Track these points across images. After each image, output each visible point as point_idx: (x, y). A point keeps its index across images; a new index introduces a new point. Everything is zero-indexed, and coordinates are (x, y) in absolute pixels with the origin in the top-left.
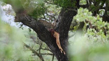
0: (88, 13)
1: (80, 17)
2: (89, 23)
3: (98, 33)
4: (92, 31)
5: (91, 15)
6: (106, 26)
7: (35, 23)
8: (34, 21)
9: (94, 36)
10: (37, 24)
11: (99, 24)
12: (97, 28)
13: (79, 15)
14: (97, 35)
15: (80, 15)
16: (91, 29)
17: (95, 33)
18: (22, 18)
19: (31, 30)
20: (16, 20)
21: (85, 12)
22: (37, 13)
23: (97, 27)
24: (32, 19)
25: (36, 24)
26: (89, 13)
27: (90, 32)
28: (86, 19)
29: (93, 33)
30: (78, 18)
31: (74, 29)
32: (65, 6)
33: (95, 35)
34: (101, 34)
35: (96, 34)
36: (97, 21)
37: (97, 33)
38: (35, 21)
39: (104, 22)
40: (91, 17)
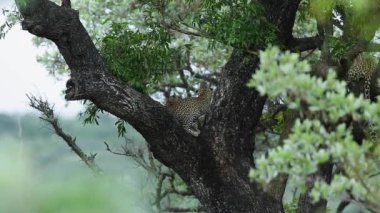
0: (295, 66)
1: (268, 80)
2: (298, 100)
3: (333, 134)
4: (312, 128)
5: (306, 73)
6: (360, 111)
7: (137, 103)
8: (133, 94)
9: (317, 144)
10: (146, 107)
11: (333, 105)
12: (329, 118)
13: (266, 71)
14: (327, 143)
15: (268, 74)
16: (308, 123)
17: (322, 136)
18: (91, 87)
19: (124, 129)
20: (71, 93)
21: (287, 61)
22: (147, 67)
23: (327, 113)
24: (128, 91)
25: (142, 107)
26: (301, 64)
27: (304, 131)
28: (291, 86)
29: (313, 135)
30: (261, 84)
31: (277, 121)
32: (241, 44)
33: (320, 141)
34: (343, 137)
35: (325, 139)
36: (328, 94)
37: (326, 135)
38: (139, 95)
39: (351, 96)
40: (305, 79)
